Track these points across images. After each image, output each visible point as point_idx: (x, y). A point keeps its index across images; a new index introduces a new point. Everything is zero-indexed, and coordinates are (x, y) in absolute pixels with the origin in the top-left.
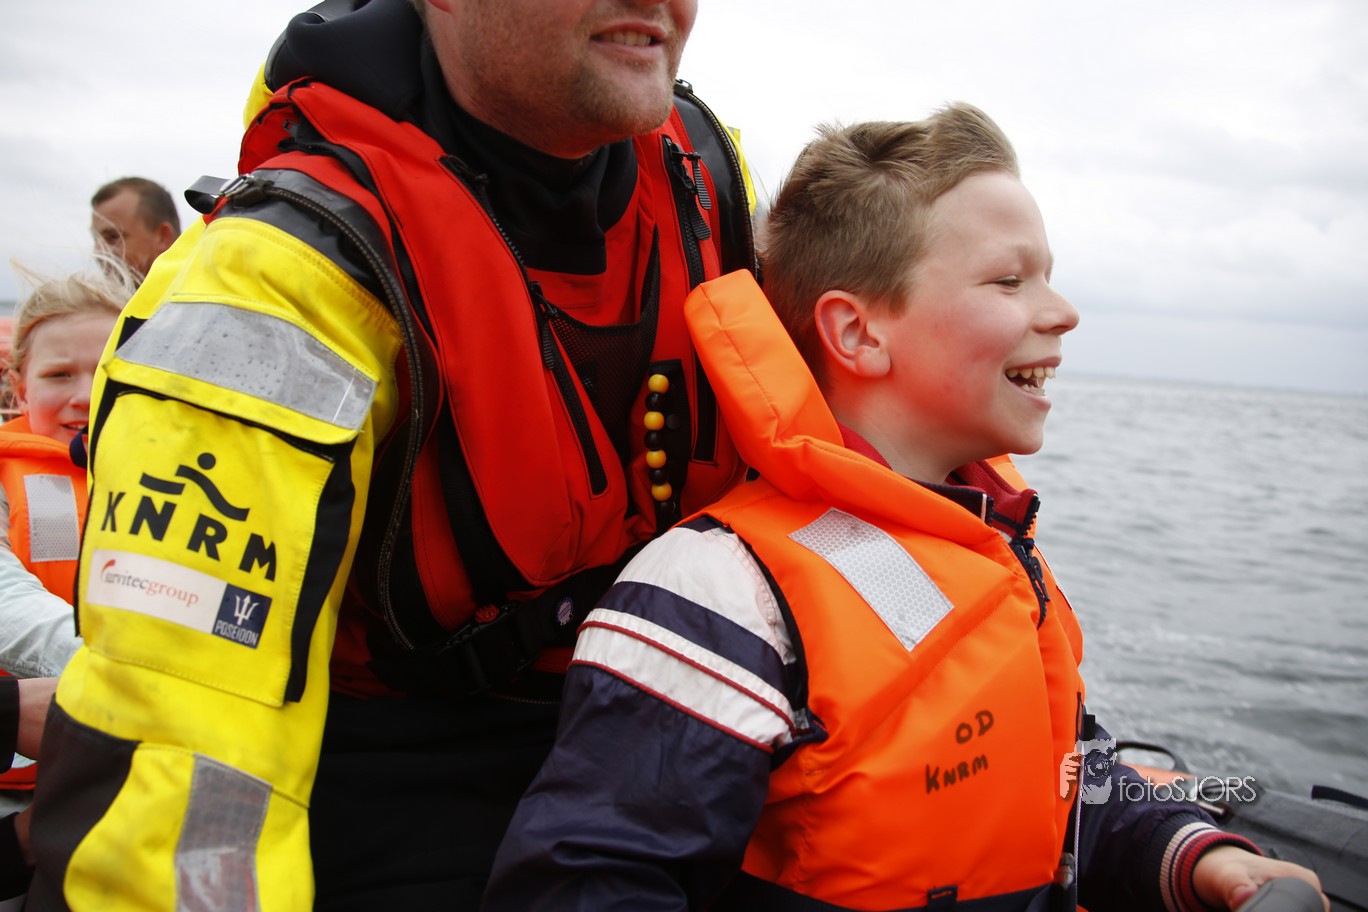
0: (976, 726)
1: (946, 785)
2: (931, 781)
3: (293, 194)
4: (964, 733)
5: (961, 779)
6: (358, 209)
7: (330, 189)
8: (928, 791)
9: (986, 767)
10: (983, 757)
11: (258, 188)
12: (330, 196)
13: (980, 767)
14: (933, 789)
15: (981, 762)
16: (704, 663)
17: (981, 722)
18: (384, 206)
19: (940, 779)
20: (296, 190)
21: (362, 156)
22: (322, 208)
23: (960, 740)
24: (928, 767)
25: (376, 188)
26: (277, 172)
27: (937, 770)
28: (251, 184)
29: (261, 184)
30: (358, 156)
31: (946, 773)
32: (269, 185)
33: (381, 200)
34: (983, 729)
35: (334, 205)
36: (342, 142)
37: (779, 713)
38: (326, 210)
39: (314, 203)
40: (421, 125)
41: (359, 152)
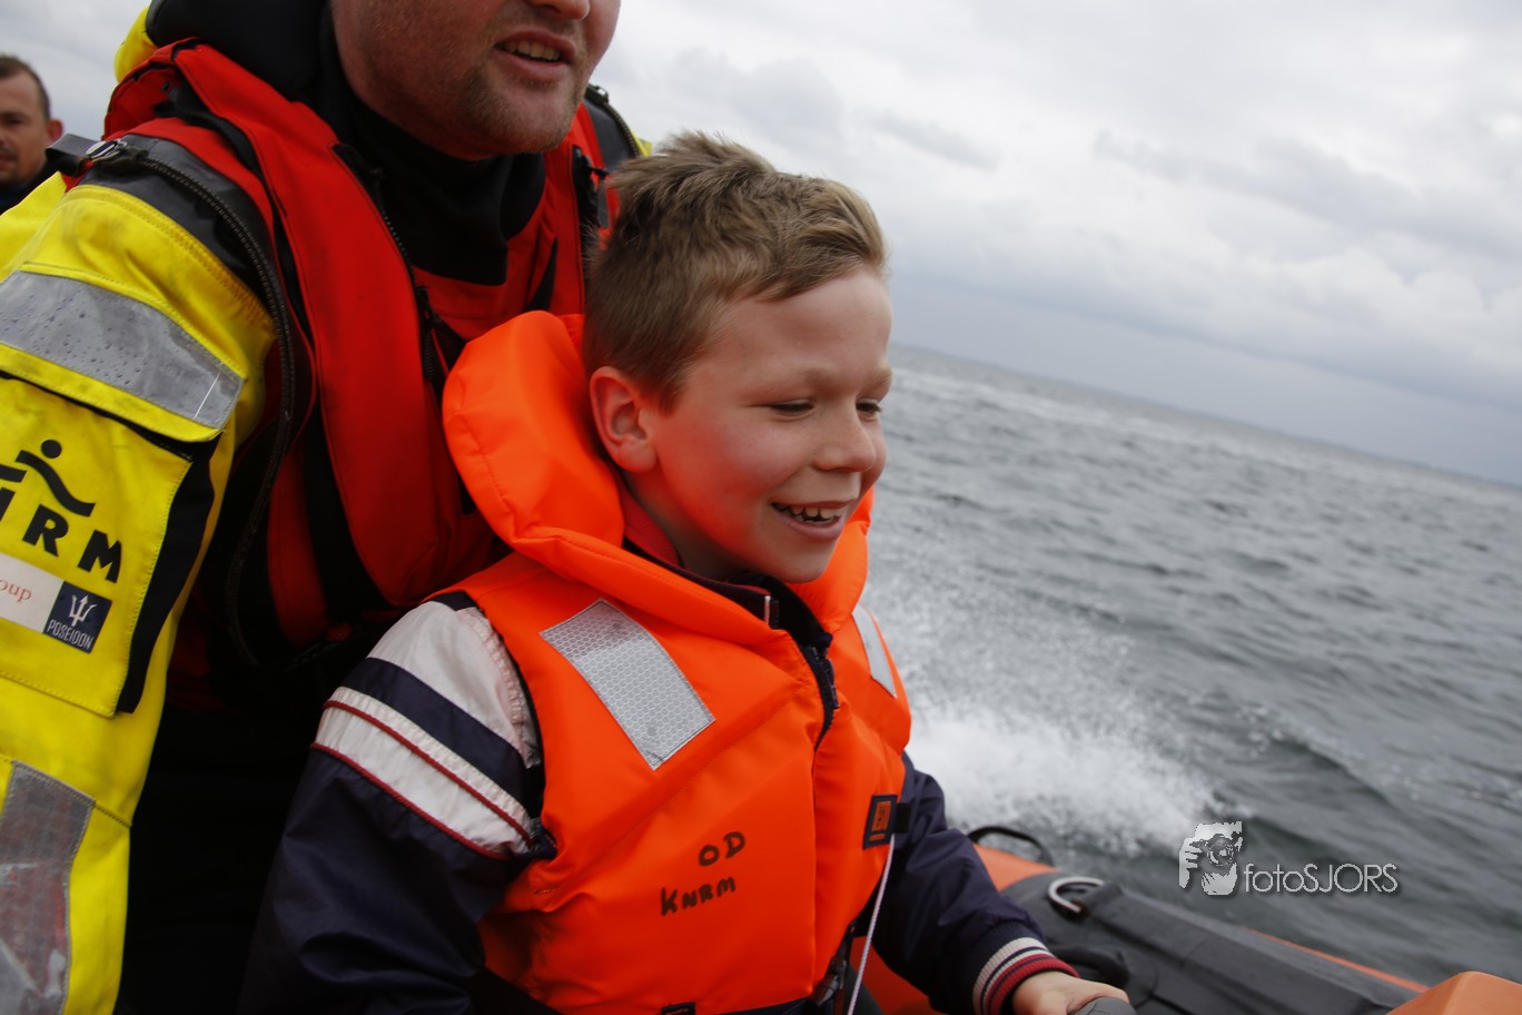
0: (723, 848)
1: (684, 906)
2: (667, 904)
3: (169, 169)
4: (709, 855)
5: (703, 901)
6: (240, 193)
7: (210, 168)
8: (664, 913)
9: (733, 889)
10: (730, 879)
11: (131, 158)
12: (210, 176)
13: (726, 889)
14: (670, 911)
15: (728, 884)
16: (440, 760)
17: (730, 844)
18: (268, 192)
19: (678, 901)
20: (172, 165)
21: (249, 136)
22: (200, 188)
23: (703, 862)
24: (664, 891)
25: (261, 173)
26: (153, 140)
27: (675, 893)
28: (123, 152)
29: (134, 154)
30: (244, 134)
31: (686, 895)
32: (143, 155)
33: (265, 185)
34: (732, 851)
35: (215, 187)
36: (227, 116)
37: (511, 822)
38: (205, 191)
39: (191, 182)
40: (316, 107)
41: (245, 130)
